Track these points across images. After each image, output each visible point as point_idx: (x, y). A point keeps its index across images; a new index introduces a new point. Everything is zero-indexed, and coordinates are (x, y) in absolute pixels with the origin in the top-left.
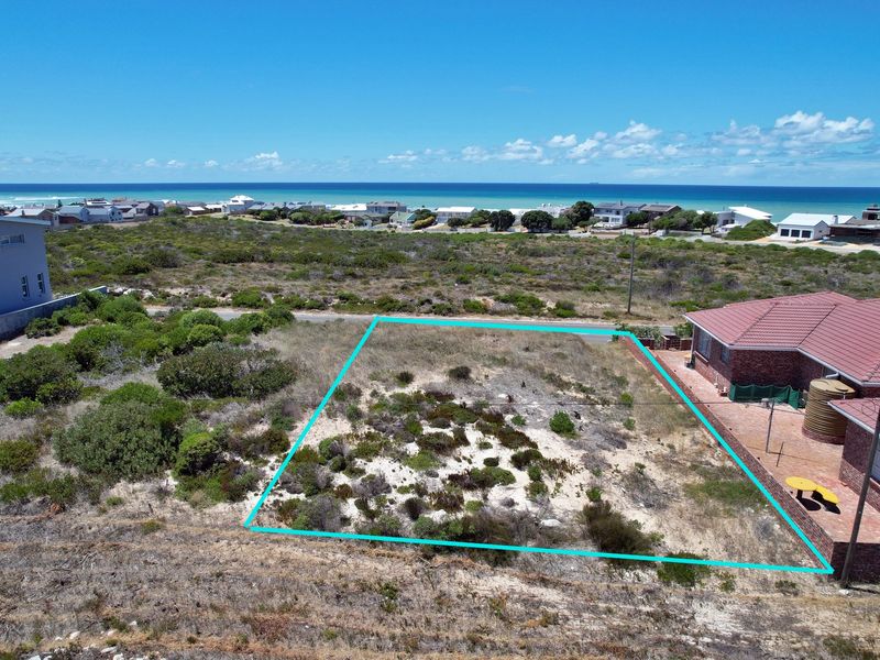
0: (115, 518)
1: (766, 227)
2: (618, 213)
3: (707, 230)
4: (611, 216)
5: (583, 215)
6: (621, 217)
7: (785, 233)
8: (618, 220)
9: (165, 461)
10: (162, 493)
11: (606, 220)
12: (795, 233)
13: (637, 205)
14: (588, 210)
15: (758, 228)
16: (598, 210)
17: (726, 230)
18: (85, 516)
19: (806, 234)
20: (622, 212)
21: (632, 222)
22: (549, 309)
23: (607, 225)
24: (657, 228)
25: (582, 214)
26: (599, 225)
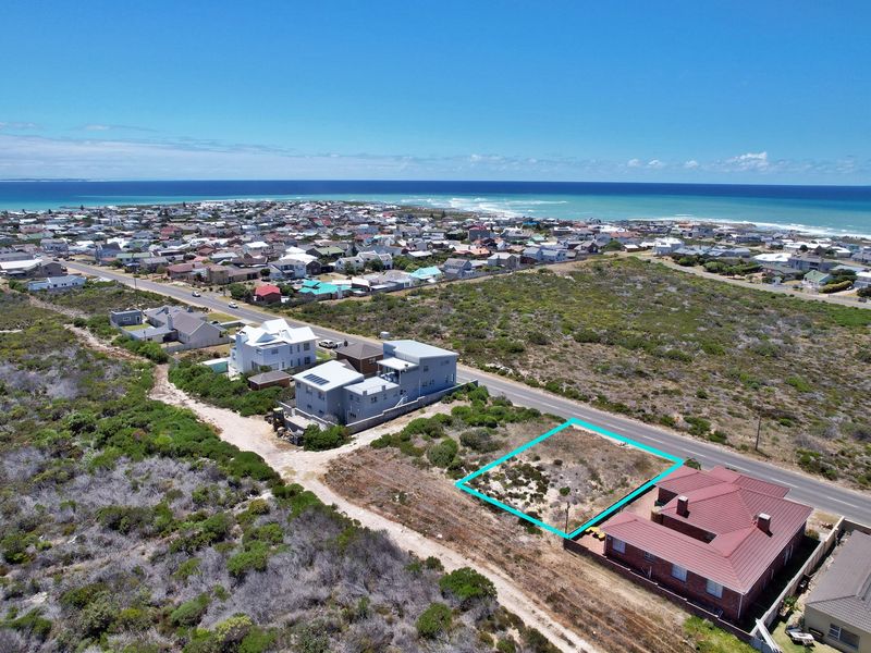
0: (430, 475)
9: (447, 465)
10: (442, 472)
18: (424, 472)
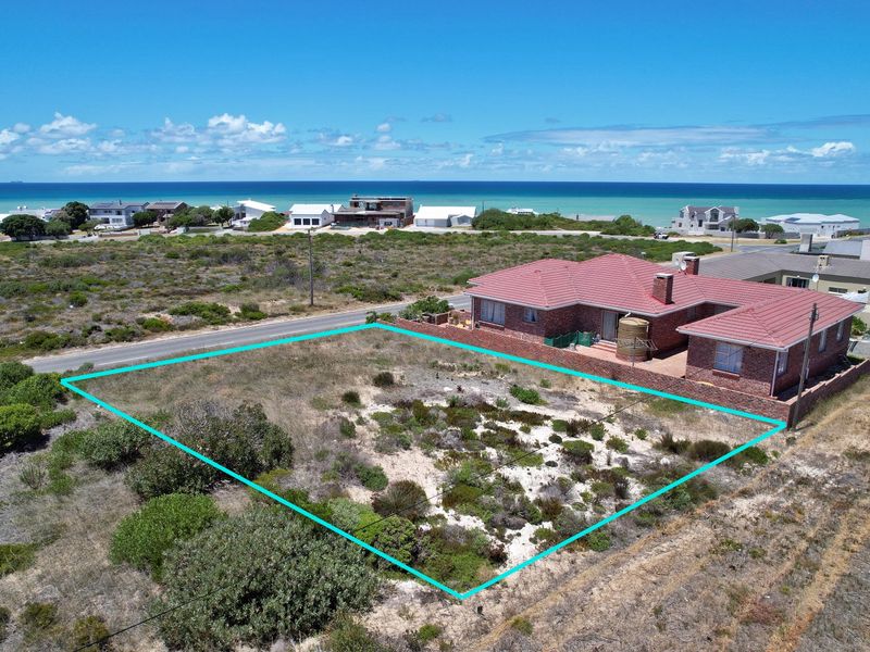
1: (279, 218)
2: (119, 213)
3: (225, 225)
4: (111, 217)
5: (78, 218)
6: (123, 217)
7: (297, 222)
8: (121, 220)
11: (107, 221)
12: (307, 222)
13: (140, 203)
14: (83, 211)
15: (273, 219)
16: (94, 211)
17: (245, 222)
19: (316, 222)
20: (123, 212)
21: (139, 221)
22: (236, 314)
23: (108, 226)
24: (175, 226)
25: (77, 216)
26: (99, 227)
